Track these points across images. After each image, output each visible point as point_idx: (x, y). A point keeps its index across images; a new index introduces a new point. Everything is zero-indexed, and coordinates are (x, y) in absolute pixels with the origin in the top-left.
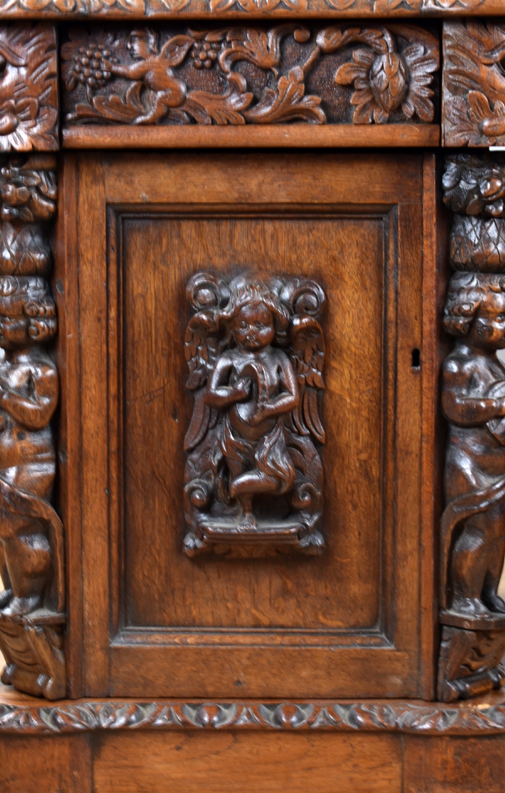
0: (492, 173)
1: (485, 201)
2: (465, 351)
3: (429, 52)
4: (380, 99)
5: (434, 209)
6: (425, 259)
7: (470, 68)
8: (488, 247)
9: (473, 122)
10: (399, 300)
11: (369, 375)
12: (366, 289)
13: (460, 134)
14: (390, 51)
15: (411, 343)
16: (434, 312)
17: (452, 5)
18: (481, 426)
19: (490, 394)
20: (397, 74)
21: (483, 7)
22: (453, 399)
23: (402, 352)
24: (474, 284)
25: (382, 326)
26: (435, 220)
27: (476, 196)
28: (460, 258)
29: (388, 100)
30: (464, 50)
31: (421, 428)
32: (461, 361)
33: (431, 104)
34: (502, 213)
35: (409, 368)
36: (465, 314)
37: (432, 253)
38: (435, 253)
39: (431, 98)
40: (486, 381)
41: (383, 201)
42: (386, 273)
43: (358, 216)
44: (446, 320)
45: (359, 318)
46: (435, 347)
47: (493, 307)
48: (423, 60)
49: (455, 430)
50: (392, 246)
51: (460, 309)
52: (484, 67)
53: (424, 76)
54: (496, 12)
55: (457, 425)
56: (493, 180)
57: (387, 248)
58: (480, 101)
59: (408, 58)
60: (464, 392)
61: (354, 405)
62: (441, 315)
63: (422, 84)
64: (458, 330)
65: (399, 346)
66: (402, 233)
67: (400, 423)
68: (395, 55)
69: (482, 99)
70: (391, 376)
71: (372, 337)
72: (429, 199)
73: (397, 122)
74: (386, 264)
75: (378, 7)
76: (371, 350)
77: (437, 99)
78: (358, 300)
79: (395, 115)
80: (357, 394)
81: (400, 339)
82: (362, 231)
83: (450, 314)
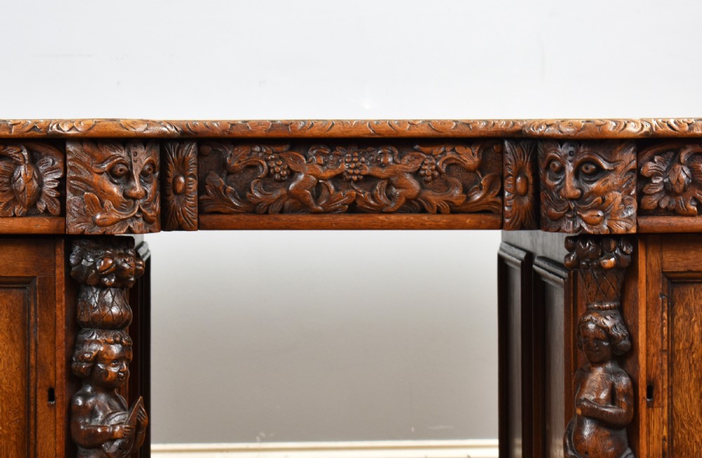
0: (106, 254)
1: (100, 275)
2: (89, 390)
3: (56, 163)
4: (19, 198)
5: (63, 280)
6: (58, 319)
7: (85, 175)
8: (104, 310)
9: (88, 216)
10: (38, 350)
11: (16, 408)
12: (14, 342)
13: (79, 225)
14: (27, 162)
15: (47, 383)
16: (64, 359)
17: (70, 130)
18: (99, 447)
19: (106, 422)
20: (31, 179)
21: (92, 131)
22: (78, 426)
23: (40, 390)
24: (94, 337)
25: (26, 369)
26: (64, 289)
27: (94, 271)
28: (84, 318)
29: (25, 199)
30: (81, 162)
31: (55, 449)
32: (86, 397)
33: (58, 202)
34: (113, 284)
35: (46, 403)
36: (87, 361)
37: (62, 314)
38: (64, 314)
39: (57, 197)
40: (104, 412)
41: (25, 275)
42: (29, 329)
43: (7, 286)
44: (74, 365)
45: (8, 364)
46: (64, 386)
47: (108, 355)
48: (52, 169)
49: (81, 450)
50: (33, 309)
51: (83, 357)
52: (96, 175)
53: (52, 181)
54: (102, 135)
55: (82, 446)
56: (106, 259)
57: (29, 310)
58: (93, 200)
59: (41, 168)
60: (87, 421)
61: (5, 432)
62: (69, 361)
63: (51, 187)
64: (82, 373)
65: (38, 386)
66: (40, 300)
67: (39, 446)
68: (30, 165)
69: (95, 199)
70: (32, 409)
71: (19, 379)
72: (60, 272)
73: (34, 215)
74: (29, 322)
75: (15, 131)
76: (18, 389)
77: (62, 198)
78: (8, 350)
79: (31, 210)
80: (7, 423)
81: (39, 380)
82: (11, 297)
83: (76, 361)
